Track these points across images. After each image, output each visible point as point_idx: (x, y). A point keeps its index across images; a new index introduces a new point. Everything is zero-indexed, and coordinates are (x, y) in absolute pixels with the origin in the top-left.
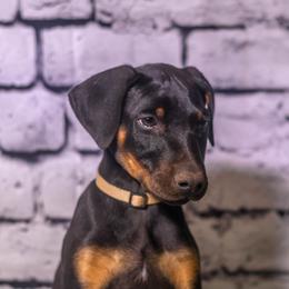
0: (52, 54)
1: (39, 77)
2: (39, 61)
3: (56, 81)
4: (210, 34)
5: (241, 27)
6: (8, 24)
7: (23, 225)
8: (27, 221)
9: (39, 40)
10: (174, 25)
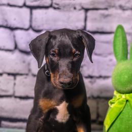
0: (36, 18)
1: (31, 27)
2: (31, 21)
3: (37, 28)
4: (95, 12)
5: (106, 9)
6: (21, 7)
7: (25, 76)
8: (27, 75)
9: (31, 13)
10: (83, 8)
